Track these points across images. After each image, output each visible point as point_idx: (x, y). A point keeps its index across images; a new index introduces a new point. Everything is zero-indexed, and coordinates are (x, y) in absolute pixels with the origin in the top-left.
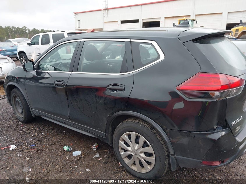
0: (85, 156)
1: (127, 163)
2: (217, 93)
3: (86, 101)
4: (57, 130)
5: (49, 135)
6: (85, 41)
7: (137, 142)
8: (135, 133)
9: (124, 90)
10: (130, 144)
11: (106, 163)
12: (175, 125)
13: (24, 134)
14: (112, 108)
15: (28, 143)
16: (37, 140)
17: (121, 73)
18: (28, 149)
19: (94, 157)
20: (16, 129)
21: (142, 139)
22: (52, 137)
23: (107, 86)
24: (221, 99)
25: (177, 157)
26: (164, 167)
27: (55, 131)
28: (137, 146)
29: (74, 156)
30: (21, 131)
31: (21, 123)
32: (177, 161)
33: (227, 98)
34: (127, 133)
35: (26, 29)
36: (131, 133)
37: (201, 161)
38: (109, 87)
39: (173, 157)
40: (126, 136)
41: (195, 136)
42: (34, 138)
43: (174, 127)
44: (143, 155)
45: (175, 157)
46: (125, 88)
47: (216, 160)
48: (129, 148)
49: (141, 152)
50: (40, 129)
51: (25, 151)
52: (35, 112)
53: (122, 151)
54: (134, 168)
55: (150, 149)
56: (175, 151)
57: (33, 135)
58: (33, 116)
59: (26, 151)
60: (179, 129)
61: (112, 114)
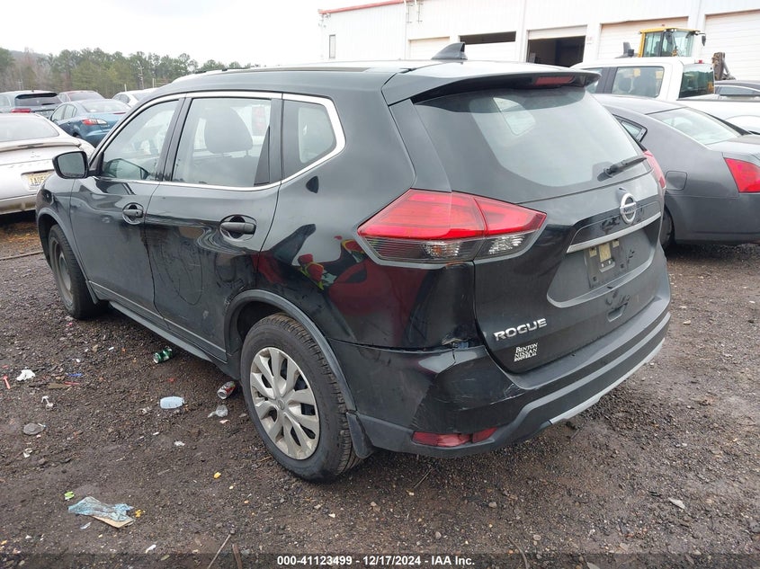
0: (192, 410)
1: (268, 432)
2: (454, 248)
3: (182, 260)
4: (152, 342)
5: (127, 352)
6: (193, 99)
7: (283, 374)
8: (278, 351)
9: (253, 233)
10: (271, 379)
11: (236, 431)
12: (350, 331)
13: (66, 347)
14: (230, 281)
15: (68, 368)
16: (91, 363)
17: (256, 185)
18: (59, 382)
19: (211, 415)
20: (53, 332)
21: (293, 366)
22: (131, 359)
23: (223, 221)
24: (458, 263)
25: (362, 417)
26: (338, 445)
27: (144, 344)
28: (283, 387)
29: (164, 409)
30: (62, 339)
31: (72, 319)
32: (363, 430)
33: (476, 262)
34: (264, 350)
35: (189, 61)
36: (271, 349)
37: (411, 431)
38: (224, 224)
39: (354, 417)
40: (262, 358)
41: (389, 362)
42: (86, 356)
43: (349, 335)
44: (296, 410)
45: (358, 419)
46: (255, 227)
47: (446, 432)
48: (269, 392)
49: (293, 403)
50: (110, 337)
51: (49, 387)
52: (98, 289)
53: (258, 398)
54: (283, 446)
55: (308, 396)
56: (355, 402)
57: (86, 350)
58: (95, 302)
59: (53, 385)
60: (356, 341)
61: (230, 299)
